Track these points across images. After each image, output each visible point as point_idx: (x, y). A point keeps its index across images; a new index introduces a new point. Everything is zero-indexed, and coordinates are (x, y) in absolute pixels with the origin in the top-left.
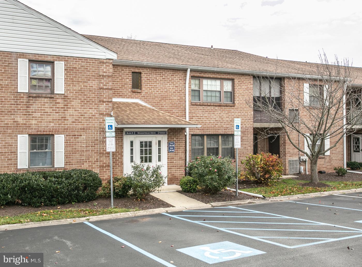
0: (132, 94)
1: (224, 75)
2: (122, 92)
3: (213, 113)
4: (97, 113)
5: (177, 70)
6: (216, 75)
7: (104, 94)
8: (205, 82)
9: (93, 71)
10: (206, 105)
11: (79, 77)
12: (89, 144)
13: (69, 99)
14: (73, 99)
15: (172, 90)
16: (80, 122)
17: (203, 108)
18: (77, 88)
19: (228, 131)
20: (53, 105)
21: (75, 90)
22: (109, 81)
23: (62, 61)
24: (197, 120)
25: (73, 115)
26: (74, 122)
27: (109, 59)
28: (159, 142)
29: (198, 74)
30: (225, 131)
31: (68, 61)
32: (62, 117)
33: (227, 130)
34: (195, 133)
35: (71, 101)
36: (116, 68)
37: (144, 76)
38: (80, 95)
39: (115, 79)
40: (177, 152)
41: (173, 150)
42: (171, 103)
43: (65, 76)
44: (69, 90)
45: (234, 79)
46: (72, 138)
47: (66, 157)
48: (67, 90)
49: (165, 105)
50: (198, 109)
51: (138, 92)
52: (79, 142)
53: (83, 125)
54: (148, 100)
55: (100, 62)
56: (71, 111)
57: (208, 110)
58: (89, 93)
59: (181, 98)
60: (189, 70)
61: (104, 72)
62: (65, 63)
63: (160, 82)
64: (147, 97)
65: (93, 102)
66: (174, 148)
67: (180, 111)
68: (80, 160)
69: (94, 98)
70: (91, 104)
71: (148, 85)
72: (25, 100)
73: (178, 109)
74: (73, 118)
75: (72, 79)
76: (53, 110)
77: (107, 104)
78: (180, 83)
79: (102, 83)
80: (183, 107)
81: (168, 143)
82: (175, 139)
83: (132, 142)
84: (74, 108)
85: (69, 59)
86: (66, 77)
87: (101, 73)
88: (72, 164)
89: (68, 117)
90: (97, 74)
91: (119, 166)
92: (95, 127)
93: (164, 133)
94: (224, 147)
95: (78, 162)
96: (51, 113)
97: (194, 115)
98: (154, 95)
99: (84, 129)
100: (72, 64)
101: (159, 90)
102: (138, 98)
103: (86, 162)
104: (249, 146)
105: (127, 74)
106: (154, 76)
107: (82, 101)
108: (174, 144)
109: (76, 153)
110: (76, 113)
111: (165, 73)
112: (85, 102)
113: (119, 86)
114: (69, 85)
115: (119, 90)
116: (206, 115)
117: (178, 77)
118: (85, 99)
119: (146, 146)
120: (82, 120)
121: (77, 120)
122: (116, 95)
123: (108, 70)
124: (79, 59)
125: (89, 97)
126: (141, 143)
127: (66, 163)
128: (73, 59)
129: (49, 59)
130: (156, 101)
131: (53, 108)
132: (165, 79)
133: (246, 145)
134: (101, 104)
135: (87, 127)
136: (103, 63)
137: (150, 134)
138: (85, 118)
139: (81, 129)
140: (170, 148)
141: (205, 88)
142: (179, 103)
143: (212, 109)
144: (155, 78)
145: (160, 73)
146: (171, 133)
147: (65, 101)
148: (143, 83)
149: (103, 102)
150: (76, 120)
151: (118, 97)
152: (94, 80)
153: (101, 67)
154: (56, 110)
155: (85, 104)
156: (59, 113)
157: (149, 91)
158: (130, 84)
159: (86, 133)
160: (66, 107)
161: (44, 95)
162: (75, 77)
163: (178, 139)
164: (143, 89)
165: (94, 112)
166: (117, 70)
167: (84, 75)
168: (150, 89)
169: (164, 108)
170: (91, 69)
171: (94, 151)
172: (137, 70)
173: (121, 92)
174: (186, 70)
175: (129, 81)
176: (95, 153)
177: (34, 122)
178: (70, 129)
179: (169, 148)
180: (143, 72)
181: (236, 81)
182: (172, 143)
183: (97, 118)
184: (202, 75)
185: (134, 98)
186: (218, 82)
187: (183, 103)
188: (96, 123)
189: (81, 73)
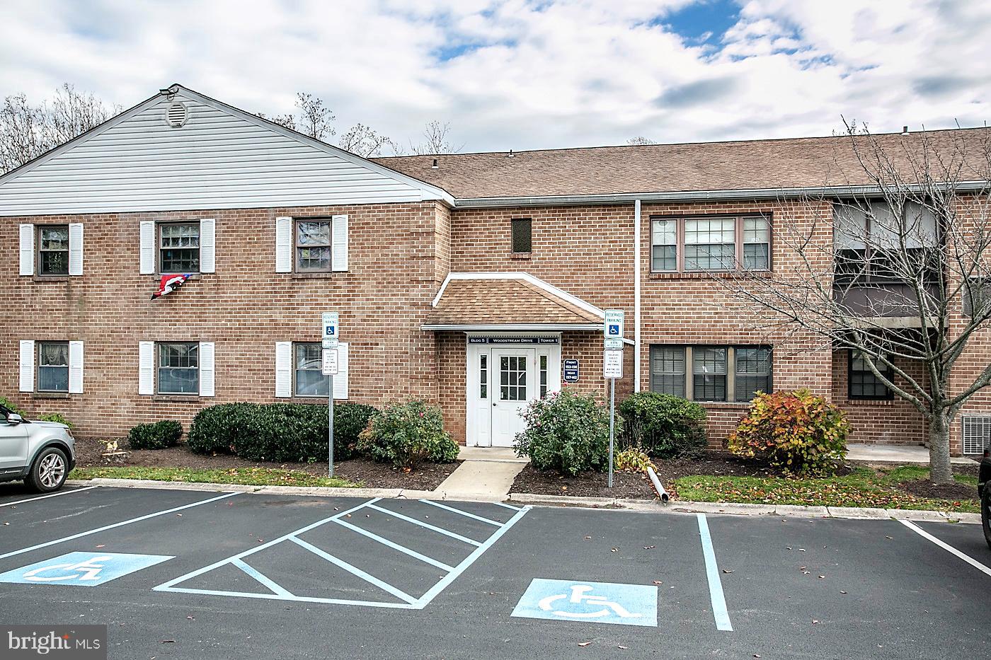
0: (512, 263)
1: (740, 207)
2: (490, 260)
3: (709, 297)
4: (405, 304)
5: (614, 206)
6: (718, 207)
7: (418, 267)
8: (691, 226)
9: (399, 227)
10: (690, 279)
11: (374, 240)
12: (391, 360)
13: (356, 279)
14: (364, 279)
15: (601, 250)
16: (375, 320)
17: (681, 284)
18: (371, 259)
19: (753, 338)
20: (330, 292)
21: (366, 263)
22: (428, 243)
23: (344, 213)
24: (664, 313)
25: (363, 308)
26: (365, 320)
27: (429, 201)
28: (543, 359)
29: (669, 210)
30: (742, 338)
31: (355, 212)
32: (345, 312)
33: (748, 334)
34: (659, 341)
35: (359, 283)
36: (479, 214)
37: (536, 226)
38: (376, 271)
39: (477, 237)
40: (585, 382)
41: (573, 377)
42: (598, 277)
43: (349, 240)
44: (356, 264)
45: (772, 212)
46: (362, 348)
47: (352, 381)
48: (352, 264)
49: (584, 281)
50: (666, 289)
51: (522, 259)
52: (373, 357)
53: (381, 325)
54: (545, 274)
55: (413, 209)
56: (360, 301)
57: (695, 289)
58: (391, 267)
59: (624, 265)
60: (638, 203)
61: (420, 227)
62: (349, 216)
63: (572, 235)
64: (544, 266)
65: (398, 283)
66: (576, 372)
67: (620, 293)
68: (376, 388)
69: (401, 275)
70: (394, 287)
71: (545, 243)
72: (287, 284)
73: (614, 289)
74: (363, 312)
75: (361, 244)
76: (330, 300)
77: (424, 287)
78: (623, 234)
79: (414, 247)
80: (629, 285)
81: (562, 362)
82: (580, 354)
83: (484, 361)
84: (366, 295)
85: (356, 208)
86: (351, 242)
87: (413, 229)
88: (362, 395)
89: (355, 312)
90: (405, 231)
91: (457, 404)
92: (401, 329)
93: (553, 341)
94: (742, 373)
95: (371, 391)
96: (327, 304)
97: (656, 301)
98: (560, 262)
99: (382, 333)
100: (362, 217)
101: (571, 251)
102: (524, 270)
103: (387, 392)
104: (817, 375)
105: (501, 225)
106: (558, 222)
107: (379, 283)
108: (576, 364)
109: (369, 376)
110: (368, 305)
111: (586, 215)
112: (386, 284)
113: (485, 248)
114: (357, 256)
115: (483, 256)
116: (690, 299)
117: (614, 220)
118: (384, 279)
119: (513, 367)
120: (378, 316)
121: (370, 316)
123: (427, 222)
124: (374, 208)
125: (391, 275)
126: (504, 360)
127: (351, 393)
128: (364, 208)
129: (324, 212)
130: (564, 274)
131: (330, 296)
132: (585, 226)
133: (807, 371)
134: (414, 286)
135: (388, 329)
136: (418, 209)
137: (520, 342)
138: (383, 312)
139: (377, 333)
140: (568, 373)
141: (690, 239)
142: (618, 277)
143: (707, 286)
144: (562, 227)
145: (573, 215)
146: (572, 341)
147: (350, 283)
148: (534, 239)
149: (418, 282)
150: (367, 316)
152: (400, 243)
153: (414, 218)
154: (335, 300)
155: (385, 287)
156: (340, 304)
157: (547, 255)
158: (507, 244)
159: (386, 340)
160: (351, 295)
161: (314, 275)
162: (367, 240)
163: (587, 353)
164: (535, 250)
165: (400, 301)
166: (481, 218)
167: (382, 236)
168: (551, 251)
169: (583, 289)
170: (394, 223)
171: (400, 372)
172: (521, 216)
173: (488, 260)
174: (631, 204)
175: (505, 237)
176: (401, 376)
177: (300, 321)
178: (358, 333)
179: (565, 373)
180: (534, 216)
181: (778, 217)
182: (573, 362)
183: (405, 312)
184: (679, 211)
185: (515, 270)
186: (728, 225)
187: (629, 277)
188: (404, 321)
189: (377, 231)
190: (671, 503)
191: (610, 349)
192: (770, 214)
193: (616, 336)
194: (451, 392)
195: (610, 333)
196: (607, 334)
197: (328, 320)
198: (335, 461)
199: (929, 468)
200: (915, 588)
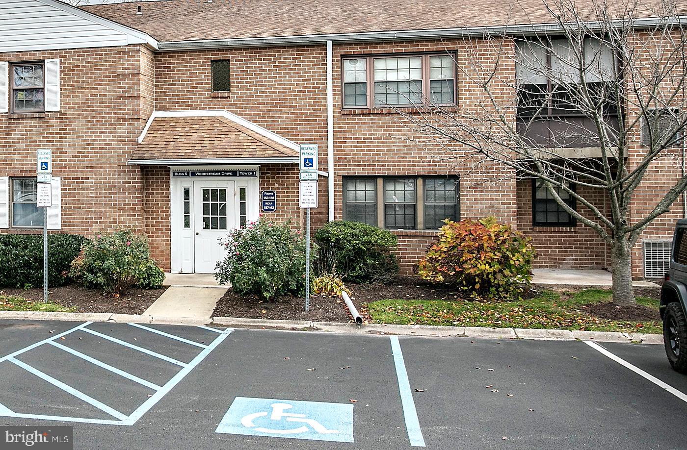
0: (211, 101)
1: (426, 45)
2: (192, 98)
3: (398, 131)
4: (113, 140)
5: (308, 46)
6: (405, 46)
7: (125, 106)
8: (380, 64)
9: (107, 69)
10: (380, 114)
11: (83, 81)
12: (100, 193)
13: (67, 118)
14: (74, 118)
15: (296, 88)
16: (85, 156)
17: (372, 119)
18: (81, 99)
19: (440, 169)
20: (43, 130)
21: (77, 104)
22: (133, 83)
23: (56, 57)
24: (356, 147)
25: (74, 145)
26: (76, 156)
27: (134, 45)
28: (243, 191)
29: (359, 50)
30: (430, 169)
31: (65, 56)
32: (58, 149)
33: (436, 165)
34: (351, 173)
35: (70, 122)
36: (180, 56)
37: (234, 66)
38: (86, 111)
39: (179, 77)
40: (282, 212)
41: (271, 208)
42: (293, 113)
43: (61, 82)
44: (67, 104)
45: (457, 50)
46: (74, 182)
47: (65, 211)
48: (63, 104)
49: (280, 117)
50: (357, 123)
51: (222, 97)
52: (84, 190)
53: (90, 160)
54: (243, 111)
55: (119, 53)
56: (70, 138)
57: (384, 123)
58: (100, 106)
59: (317, 102)
60: (329, 44)
61: (126, 69)
62: (60, 60)
63: (269, 74)
64: (242, 104)
65: (106, 121)
66: (274, 202)
67: (314, 128)
68: (86, 219)
69: (109, 114)
70: (103, 125)
71: (243, 83)
72: (4, 124)
73: (309, 124)
74: (74, 149)
75: (72, 85)
76: (44, 138)
77: (130, 124)
78: (315, 72)
79: (121, 88)
80: (323, 120)
81: (260, 193)
82: (277, 186)
83: (187, 192)
84: (76, 133)
85: (67, 53)
86: (62, 83)
87: (119, 71)
88: (74, 226)
89: (66, 148)
90: (113, 73)
91: (162, 233)
92: (110, 164)
93: (251, 173)
94: (431, 202)
95: (82, 222)
96: (40, 142)
97: (348, 135)
98: (256, 100)
99: (92, 167)
100: (73, 61)
101: (267, 89)
102: (224, 108)
103: (97, 222)
104: (502, 203)
105: (201, 66)
106: (255, 63)
107: (89, 121)
108: (273, 195)
109: (80, 208)
110: (79, 142)
111: (280, 55)
112: (95, 122)
113: (186, 88)
114: (68, 96)
115: (185, 95)
116: (380, 133)
117: (308, 59)
118: (93, 118)
119: (214, 198)
120: (88, 152)
121: (80, 152)
122: (180, 106)
123: (133, 64)
124: (83, 52)
125: (99, 114)
126: (205, 192)
127: (64, 224)
128: (74, 52)
129: (37, 57)
130: (261, 111)
131: (44, 134)
132: (281, 66)
133: (493, 199)
134: (121, 124)
135: (98, 164)
136: (124, 52)
137: (221, 175)
138: (93, 149)
139: (87, 167)
140: (266, 203)
141: (379, 77)
142: (312, 113)
143: (395, 120)
144: (259, 67)
145: (269, 56)
146: (269, 173)
147: (61, 122)
148: (233, 79)
149: (125, 120)
150: (79, 152)
151: (184, 109)
152: (108, 84)
153: (120, 61)
154: (48, 138)
155: (94, 125)
156: (53, 141)
157: (245, 93)
158: (207, 83)
159: (95, 175)
160: (63, 132)
161: (29, 115)
162: (77, 82)
163: (284, 185)
164: (234, 89)
165: (108, 138)
166: (182, 60)
167: (91, 78)
168: (248, 90)
169: (279, 125)
170: (102, 65)
171: (108, 204)
172: (220, 57)
173: (190, 98)
174: (323, 45)
175: (204, 76)
176: (110, 208)
177: (16, 157)
178: (69, 168)
179: (263, 204)
180: (232, 57)
181: (463, 55)
182: (270, 194)
183: (113, 148)
184: (368, 50)
185: (215, 108)
186: (416, 63)
187: (322, 113)
188: (112, 156)
189: (87, 74)
190: (365, 326)
191: (305, 181)
192: (455, 52)
193: (310, 168)
194: (156, 222)
195: (305, 166)
196: (302, 167)
197: (41, 156)
198: (49, 287)
199: (612, 291)
200: (600, 406)
